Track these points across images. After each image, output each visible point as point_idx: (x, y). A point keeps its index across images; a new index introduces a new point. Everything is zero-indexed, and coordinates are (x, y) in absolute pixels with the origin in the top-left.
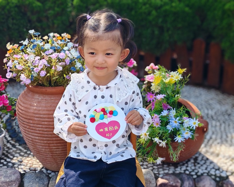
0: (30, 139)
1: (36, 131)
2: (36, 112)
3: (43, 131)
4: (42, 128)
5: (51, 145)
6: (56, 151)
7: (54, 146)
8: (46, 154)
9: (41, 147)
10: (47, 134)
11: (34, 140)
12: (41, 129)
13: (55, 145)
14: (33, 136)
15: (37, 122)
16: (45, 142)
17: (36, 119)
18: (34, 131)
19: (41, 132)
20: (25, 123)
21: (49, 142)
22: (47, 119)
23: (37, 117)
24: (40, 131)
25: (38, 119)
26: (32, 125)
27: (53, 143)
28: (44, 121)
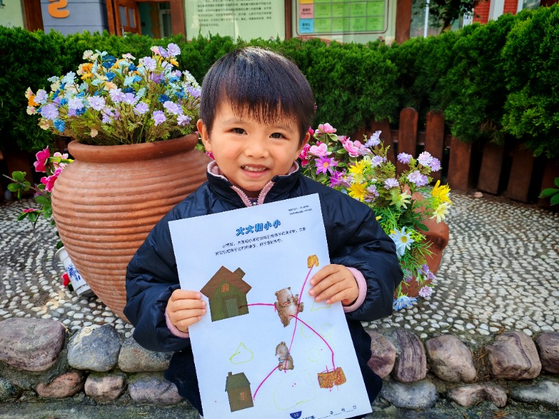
1: (80, 242)
2: (77, 199)
3: (94, 241)
4: (90, 234)
5: (114, 272)
9: (96, 276)
11: (81, 261)
12: (88, 237)
14: (78, 252)
16: (102, 265)
18: (77, 241)
21: (109, 265)
23: (79, 211)
24: (86, 240)
26: (71, 228)
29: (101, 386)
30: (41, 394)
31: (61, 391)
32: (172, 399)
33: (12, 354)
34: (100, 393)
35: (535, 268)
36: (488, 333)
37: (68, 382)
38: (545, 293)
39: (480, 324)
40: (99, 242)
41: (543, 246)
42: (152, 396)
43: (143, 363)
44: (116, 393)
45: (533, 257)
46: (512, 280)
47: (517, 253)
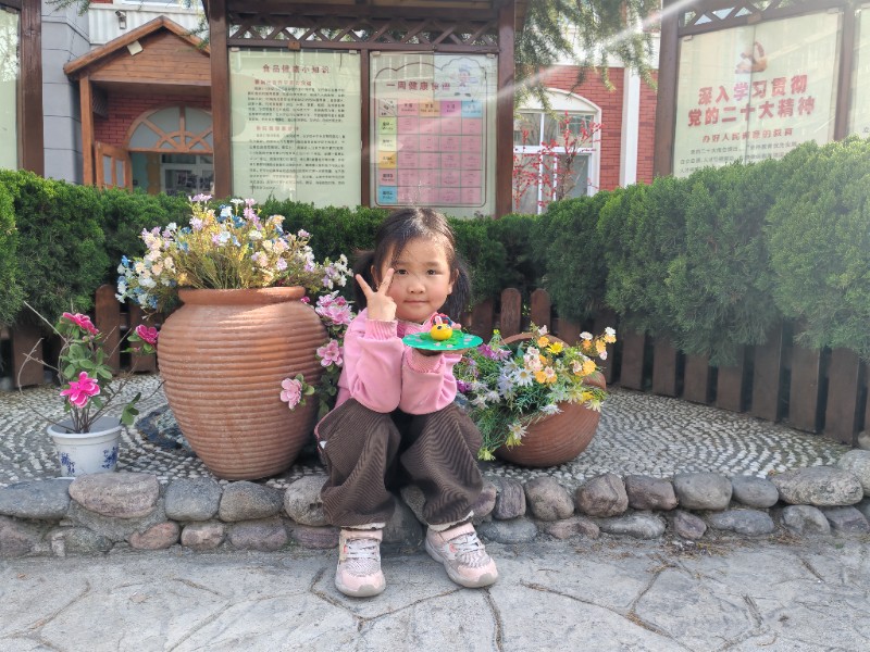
0: (186, 400)
2: (200, 336)
3: (213, 376)
4: (210, 369)
5: (232, 408)
6: (241, 424)
7: (237, 412)
8: (218, 433)
9: (207, 416)
10: (221, 384)
11: (193, 401)
13: (239, 408)
14: (192, 390)
15: (201, 357)
16: (218, 402)
17: (199, 351)
19: (209, 379)
20: (175, 365)
21: (225, 402)
22: (223, 350)
23: (201, 347)
24: (206, 377)
25: (203, 350)
26: (191, 365)
27: (234, 405)
28: (216, 354)
29: (203, 533)
30: (135, 545)
31: (157, 540)
32: (276, 543)
33: (109, 499)
34: (200, 540)
35: (637, 438)
36: (582, 478)
37: (164, 531)
38: (641, 453)
39: (577, 473)
40: (220, 377)
41: (649, 422)
42: (256, 541)
43: (248, 506)
44: (217, 541)
45: (637, 431)
46: (613, 446)
47: (623, 428)
